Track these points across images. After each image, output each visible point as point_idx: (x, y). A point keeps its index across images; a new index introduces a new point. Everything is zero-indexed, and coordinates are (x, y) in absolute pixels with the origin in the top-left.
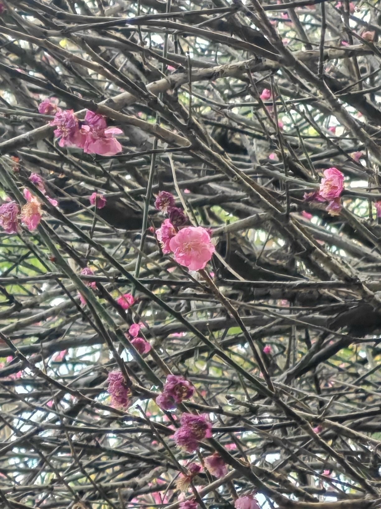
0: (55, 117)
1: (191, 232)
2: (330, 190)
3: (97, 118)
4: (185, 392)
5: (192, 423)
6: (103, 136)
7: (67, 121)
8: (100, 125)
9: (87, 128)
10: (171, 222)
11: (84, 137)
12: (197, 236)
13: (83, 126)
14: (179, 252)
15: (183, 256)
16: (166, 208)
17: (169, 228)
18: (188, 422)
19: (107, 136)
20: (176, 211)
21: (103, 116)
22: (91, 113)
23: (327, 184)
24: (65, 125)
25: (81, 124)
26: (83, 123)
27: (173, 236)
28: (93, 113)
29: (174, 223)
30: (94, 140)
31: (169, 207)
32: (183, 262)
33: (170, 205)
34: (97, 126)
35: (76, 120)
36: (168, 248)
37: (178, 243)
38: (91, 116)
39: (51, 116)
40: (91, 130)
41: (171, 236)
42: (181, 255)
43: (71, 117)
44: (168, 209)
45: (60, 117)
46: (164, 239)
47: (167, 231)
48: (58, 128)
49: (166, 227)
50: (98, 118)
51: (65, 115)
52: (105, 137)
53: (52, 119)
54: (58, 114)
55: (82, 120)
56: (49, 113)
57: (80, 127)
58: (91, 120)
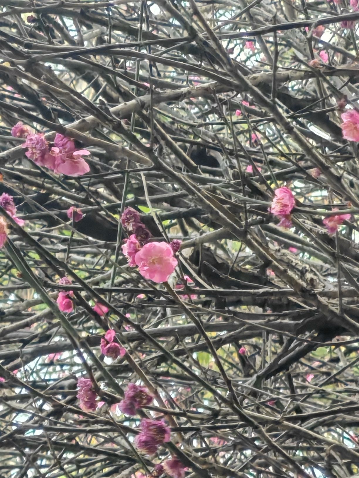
0: (26, 140)
1: (155, 246)
2: (281, 208)
3: (65, 140)
4: (145, 399)
5: (152, 428)
6: (71, 157)
7: (38, 143)
8: (69, 147)
9: (56, 150)
10: (136, 237)
11: (54, 159)
12: (161, 251)
13: (53, 148)
14: (144, 265)
15: (147, 269)
16: (131, 224)
17: (135, 244)
18: (148, 427)
19: (75, 157)
20: (141, 227)
21: (72, 139)
22: (60, 136)
23: (278, 202)
24: (35, 148)
25: (51, 146)
26: (53, 145)
27: (138, 250)
28: (62, 136)
29: (139, 238)
30: (64, 162)
31: (134, 223)
32: (148, 275)
33: (134, 221)
34: (65, 148)
35: (46, 142)
36: (134, 262)
37: (143, 257)
38: (60, 139)
39: (23, 139)
40: (60, 152)
41: (136, 251)
42: (146, 268)
43: (42, 140)
44: (133, 225)
45: (31, 140)
46: (130, 254)
47: (132, 245)
48: (30, 149)
49: (132, 242)
50: (67, 140)
51: (36, 138)
52: (74, 158)
53: (23, 142)
54: (29, 137)
55: (52, 142)
56: (21, 136)
57: (50, 149)
58: (61, 143)
